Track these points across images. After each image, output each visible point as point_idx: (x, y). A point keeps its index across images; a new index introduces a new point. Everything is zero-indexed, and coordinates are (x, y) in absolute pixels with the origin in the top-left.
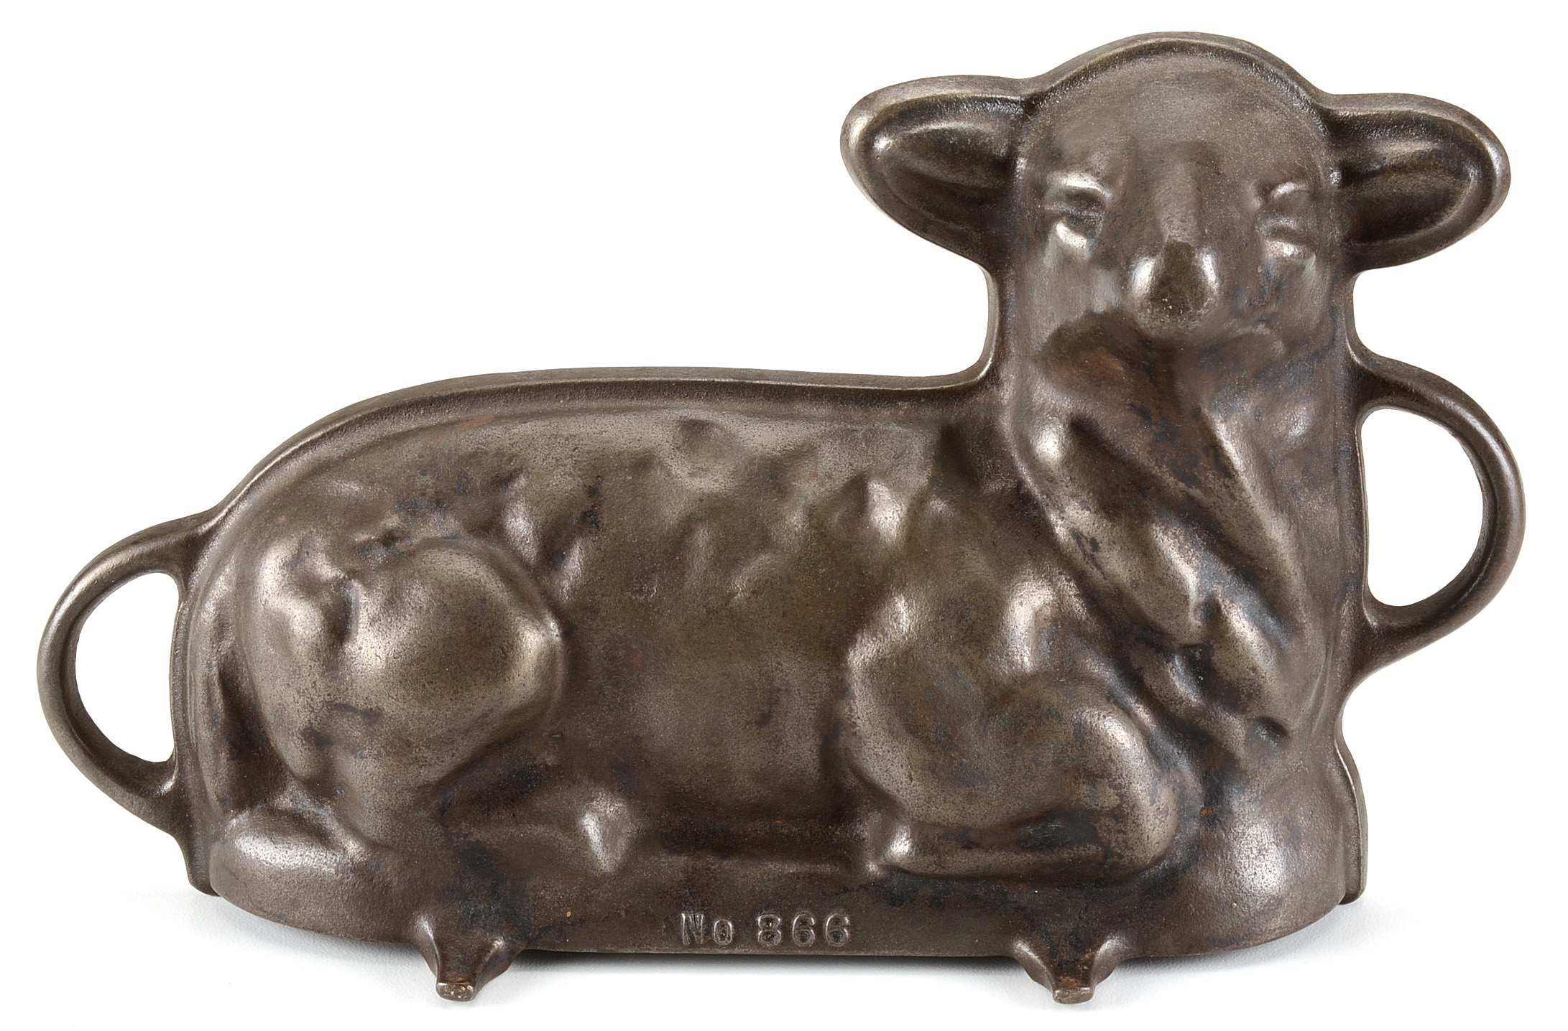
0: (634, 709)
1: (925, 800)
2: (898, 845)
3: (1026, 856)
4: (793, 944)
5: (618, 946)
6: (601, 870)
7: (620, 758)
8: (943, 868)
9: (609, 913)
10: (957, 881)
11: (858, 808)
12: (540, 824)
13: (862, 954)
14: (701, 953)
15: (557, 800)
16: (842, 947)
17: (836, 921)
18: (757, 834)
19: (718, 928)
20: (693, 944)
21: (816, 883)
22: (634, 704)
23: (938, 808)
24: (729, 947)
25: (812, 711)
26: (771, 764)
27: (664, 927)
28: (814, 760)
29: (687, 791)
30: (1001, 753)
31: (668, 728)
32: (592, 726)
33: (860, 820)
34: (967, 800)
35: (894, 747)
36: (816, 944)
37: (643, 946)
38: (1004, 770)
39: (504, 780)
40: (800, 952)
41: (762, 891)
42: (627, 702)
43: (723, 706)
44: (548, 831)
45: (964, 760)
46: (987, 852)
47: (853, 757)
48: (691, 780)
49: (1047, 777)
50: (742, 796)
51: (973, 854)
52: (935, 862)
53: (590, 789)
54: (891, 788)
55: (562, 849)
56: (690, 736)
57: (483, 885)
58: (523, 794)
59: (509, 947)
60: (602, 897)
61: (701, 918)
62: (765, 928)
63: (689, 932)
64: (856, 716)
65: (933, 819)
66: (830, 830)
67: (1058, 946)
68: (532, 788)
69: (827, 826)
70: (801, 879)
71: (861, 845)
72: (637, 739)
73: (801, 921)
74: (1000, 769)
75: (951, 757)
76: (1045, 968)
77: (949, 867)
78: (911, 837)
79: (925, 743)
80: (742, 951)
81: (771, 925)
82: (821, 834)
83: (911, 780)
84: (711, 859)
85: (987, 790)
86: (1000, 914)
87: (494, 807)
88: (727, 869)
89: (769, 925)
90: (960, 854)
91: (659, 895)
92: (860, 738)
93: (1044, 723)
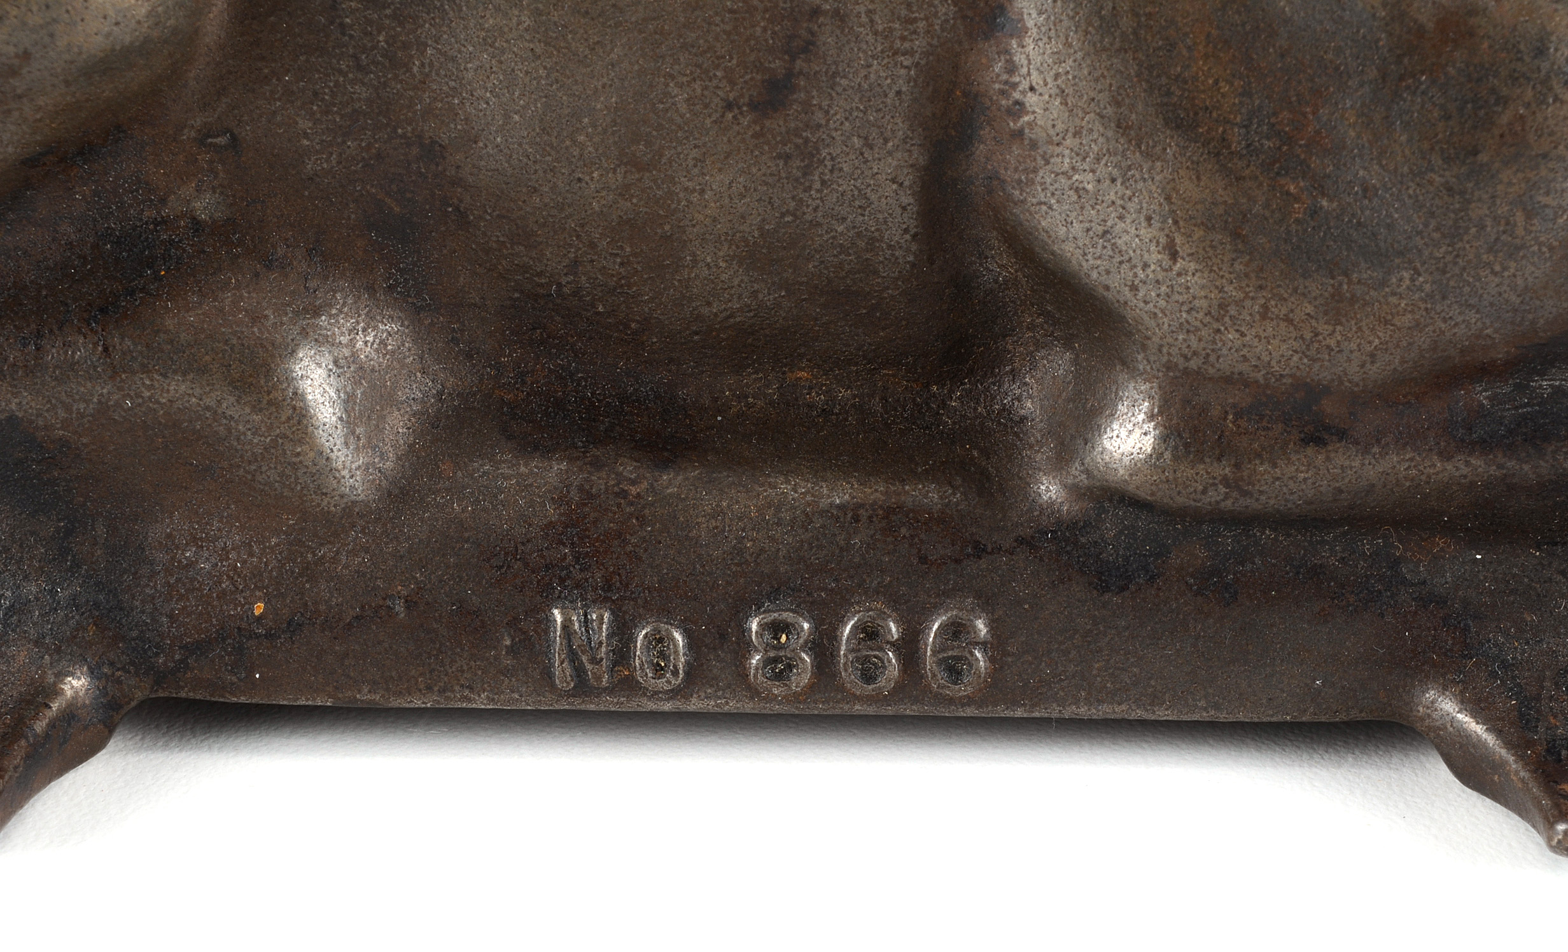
0: (423, 65)
1: (1208, 313)
2: (1124, 433)
3: (1467, 464)
4: (841, 688)
5: (388, 690)
6: (342, 496)
7: (388, 200)
8: (1245, 494)
9: (362, 608)
10: (1275, 530)
11: (1009, 340)
12: (175, 372)
13: (1019, 713)
14: (602, 708)
15: (221, 310)
16: (968, 696)
17: (956, 631)
18: (748, 405)
19: (647, 647)
20: (582, 686)
21: (903, 531)
22: (423, 53)
23: (1243, 335)
24: (674, 693)
25: (903, 72)
26: (789, 218)
27: (508, 643)
28: (904, 208)
29: (566, 290)
30: (1431, 182)
31: (517, 118)
32: (313, 114)
33: (1013, 370)
34: (1326, 313)
35: (1129, 168)
36: (900, 691)
37: (453, 691)
38: (1437, 229)
39: (79, 257)
40: (858, 708)
41: (762, 550)
42: (406, 46)
43: (663, 57)
44: (198, 391)
45: (1325, 203)
46: (1366, 451)
47: (1009, 197)
48: (576, 262)
49: (1551, 248)
50: (709, 304)
51: (1328, 459)
52: (1225, 481)
53: (312, 284)
54: (1114, 281)
55: (238, 439)
56: (574, 141)
57: (32, 533)
58: (132, 293)
59: (104, 692)
60: (346, 567)
61: (603, 619)
62: (768, 647)
63: (573, 656)
64: (1025, 85)
65: (1227, 363)
66: (934, 395)
67: (1538, 698)
68: (157, 278)
69: (927, 386)
70: (864, 519)
71: (1016, 434)
72: (433, 151)
73: (864, 630)
74: (1426, 225)
75: (1288, 193)
76: (1511, 759)
77: (1261, 492)
78: (1160, 413)
79: (1218, 154)
80: (710, 705)
81: (784, 638)
82: (910, 406)
83: (1174, 256)
84: (628, 468)
85: (1384, 283)
86: (1382, 615)
87: (55, 327)
88: (671, 495)
89: (779, 639)
90: (1294, 457)
91: (494, 562)
92: (1034, 145)
93: (1556, 99)
